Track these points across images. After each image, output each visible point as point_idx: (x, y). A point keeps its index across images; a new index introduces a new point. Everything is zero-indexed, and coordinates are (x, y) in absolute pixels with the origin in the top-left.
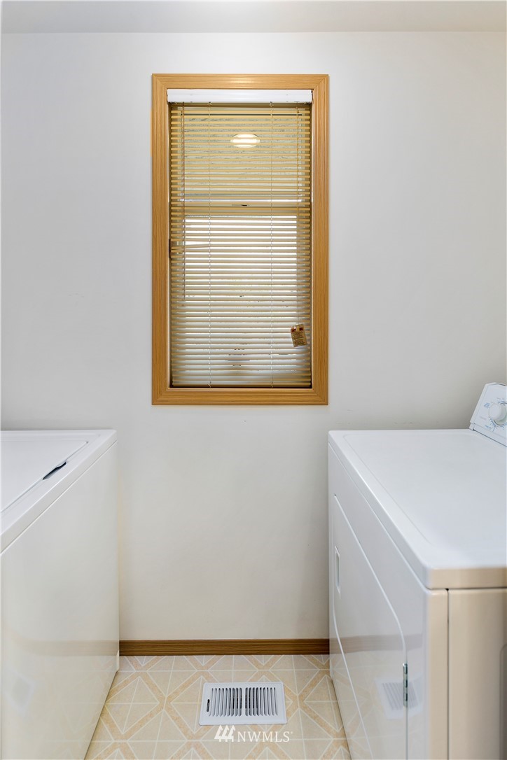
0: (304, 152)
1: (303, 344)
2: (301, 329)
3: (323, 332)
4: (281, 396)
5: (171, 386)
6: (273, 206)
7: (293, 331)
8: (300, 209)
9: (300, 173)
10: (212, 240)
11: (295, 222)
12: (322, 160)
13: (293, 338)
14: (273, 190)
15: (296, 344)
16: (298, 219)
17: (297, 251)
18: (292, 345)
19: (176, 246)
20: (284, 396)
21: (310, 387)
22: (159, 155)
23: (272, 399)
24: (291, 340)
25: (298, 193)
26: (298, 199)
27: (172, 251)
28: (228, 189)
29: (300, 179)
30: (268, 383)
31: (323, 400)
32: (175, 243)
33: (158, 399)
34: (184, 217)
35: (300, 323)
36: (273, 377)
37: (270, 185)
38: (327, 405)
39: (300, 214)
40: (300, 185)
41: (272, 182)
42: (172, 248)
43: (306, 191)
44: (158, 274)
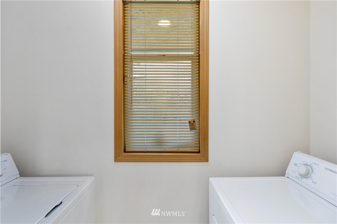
0: (195, 27)
1: (195, 129)
2: (194, 122)
3: (206, 123)
4: (183, 157)
5: (125, 151)
6: (179, 56)
7: (190, 122)
8: (194, 58)
9: (193, 39)
10: (146, 74)
11: (191, 64)
12: (205, 31)
13: (190, 126)
14: (179, 47)
15: (191, 129)
16: (192, 63)
17: (192, 80)
18: (189, 130)
19: (127, 77)
20: (185, 157)
21: (199, 152)
22: (118, 29)
23: (179, 158)
24: (188, 127)
25: (192, 49)
26: (192, 52)
27: (125, 80)
28: (155, 47)
29: (193, 42)
30: (176, 150)
31: (206, 160)
32: (127, 76)
33: (117, 159)
34: (132, 62)
35: (193, 118)
36: (179, 147)
37: (177, 45)
38: (208, 162)
39: (194, 60)
40: (193, 45)
41: (178, 43)
42: (125, 78)
43: (196, 48)
44: (118, 92)
